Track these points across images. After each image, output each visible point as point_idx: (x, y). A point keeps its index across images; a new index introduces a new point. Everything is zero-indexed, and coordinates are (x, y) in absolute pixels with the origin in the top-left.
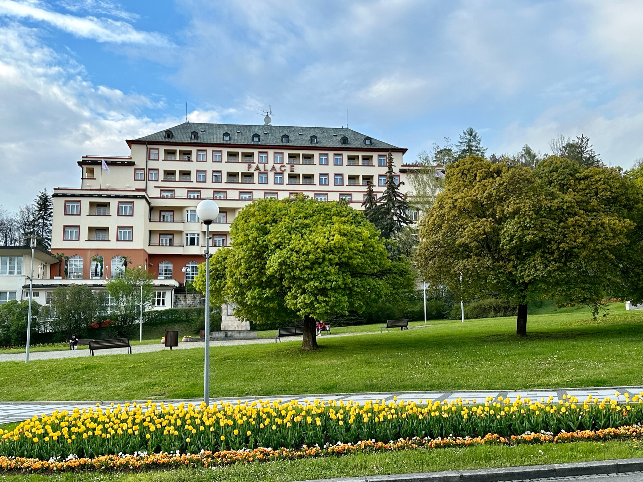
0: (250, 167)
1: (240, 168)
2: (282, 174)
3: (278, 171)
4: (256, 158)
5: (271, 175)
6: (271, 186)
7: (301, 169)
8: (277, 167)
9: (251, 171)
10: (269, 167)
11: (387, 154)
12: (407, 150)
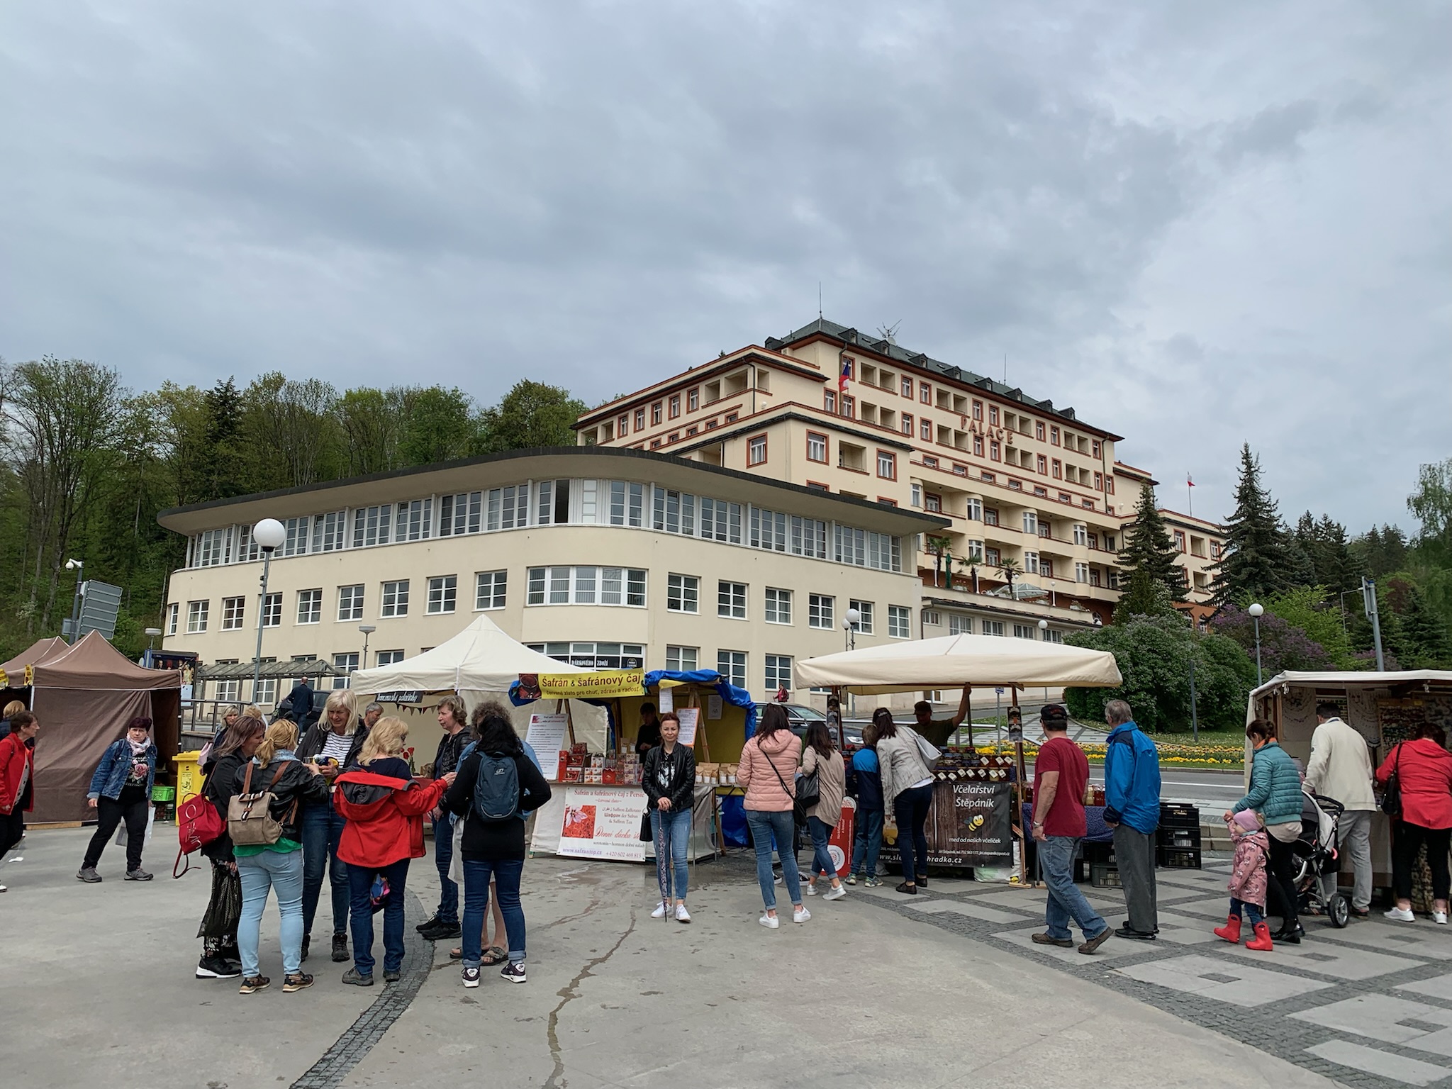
0: (964, 422)
1: (953, 422)
2: (998, 444)
3: (995, 438)
4: (969, 407)
5: (987, 441)
6: (987, 462)
7: (1020, 443)
8: (995, 429)
9: (966, 430)
10: (985, 430)
11: (1100, 440)
12: (1122, 438)
